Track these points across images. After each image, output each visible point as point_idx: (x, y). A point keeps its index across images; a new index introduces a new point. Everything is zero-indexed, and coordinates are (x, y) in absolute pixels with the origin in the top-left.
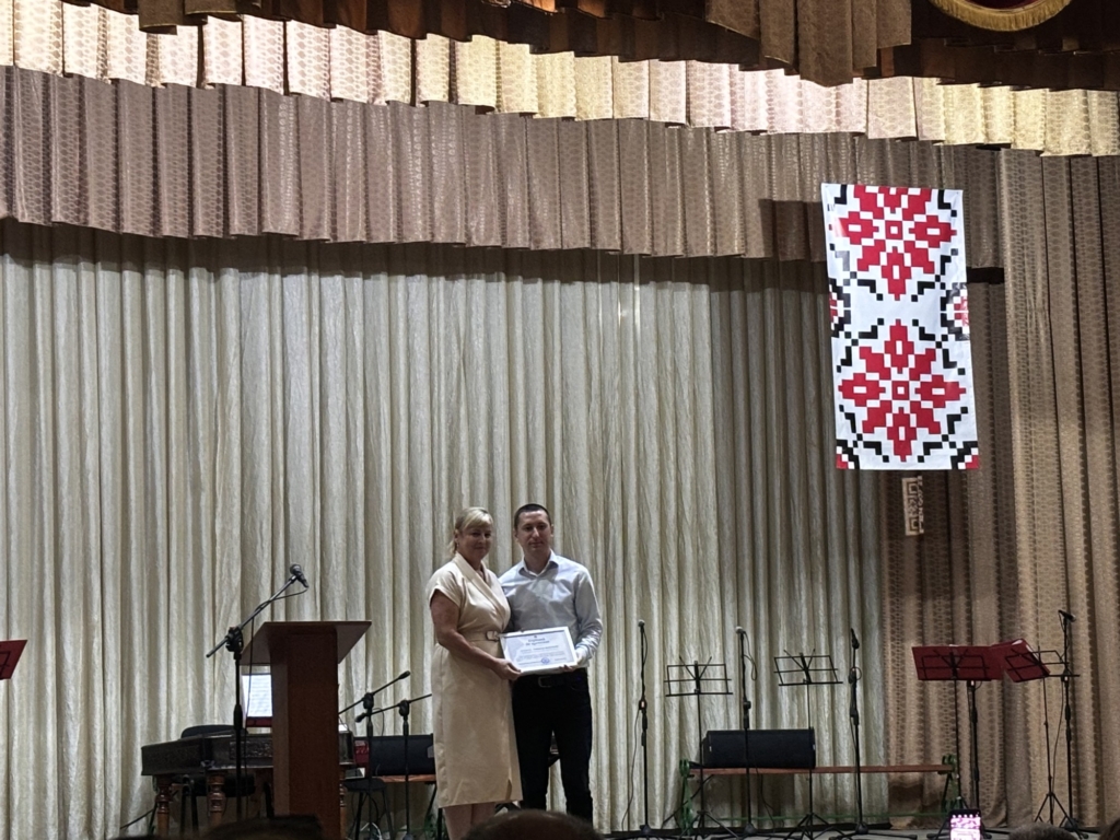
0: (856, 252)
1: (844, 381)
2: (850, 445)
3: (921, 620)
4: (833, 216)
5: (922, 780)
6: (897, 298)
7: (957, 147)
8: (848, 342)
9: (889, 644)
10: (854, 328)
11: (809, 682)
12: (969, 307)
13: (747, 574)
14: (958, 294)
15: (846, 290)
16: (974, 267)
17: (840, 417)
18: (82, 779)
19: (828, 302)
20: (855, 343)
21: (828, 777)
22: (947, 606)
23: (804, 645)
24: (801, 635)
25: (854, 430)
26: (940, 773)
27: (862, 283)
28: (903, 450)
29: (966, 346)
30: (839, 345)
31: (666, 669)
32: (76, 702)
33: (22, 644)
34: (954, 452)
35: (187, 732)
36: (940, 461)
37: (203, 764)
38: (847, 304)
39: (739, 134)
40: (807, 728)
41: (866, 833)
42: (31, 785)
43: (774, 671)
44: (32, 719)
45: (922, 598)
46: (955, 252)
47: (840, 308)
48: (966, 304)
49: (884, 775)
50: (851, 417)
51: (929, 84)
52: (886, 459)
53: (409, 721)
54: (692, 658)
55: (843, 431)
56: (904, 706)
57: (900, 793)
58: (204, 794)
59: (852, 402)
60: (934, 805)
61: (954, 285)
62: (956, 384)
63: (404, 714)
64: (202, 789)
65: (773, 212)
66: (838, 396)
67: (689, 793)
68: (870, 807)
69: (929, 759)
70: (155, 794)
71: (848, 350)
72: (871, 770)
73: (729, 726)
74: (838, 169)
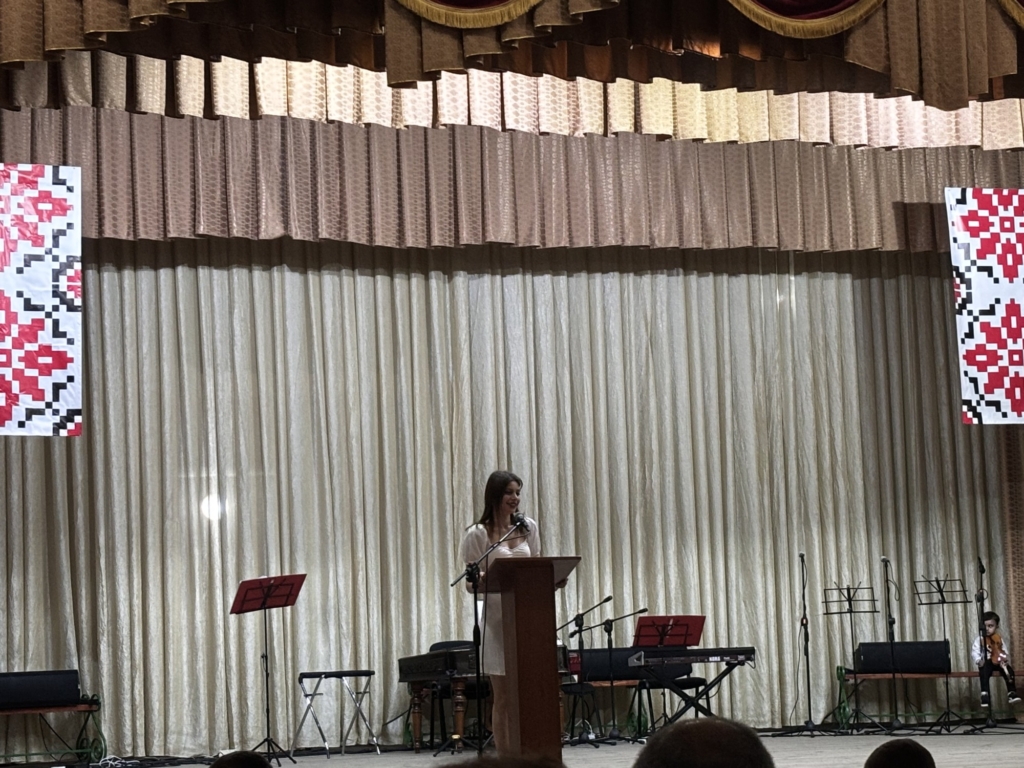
0: (976, 244)
1: (967, 351)
2: (974, 404)
4: (955, 214)
6: (1011, 281)
8: (971, 319)
9: (1011, 569)
10: (975, 307)
11: (943, 601)
13: (890, 512)
15: (967, 275)
17: (965, 382)
19: (953, 285)
20: (976, 319)
21: (964, 680)
23: (941, 570)
24: (937, 562)
25: (977, 391)
27: (981, 269)
28: (1019, 407)
30: (962, 322)
32: (347, 623)
33: (303, 577)
35: (434, 647)
37: (448, 673)
38: (969, 287)
39: (875, 152)
40: (942, 639)
41: (995, 726)
43: (915, 593)
47: (963, 290)
50: (974, 381)
52: (1005, 415)
53: (613, 636)
54: (846, 583)
55: (967, 392)
58: (449, 697)
59: (975, 368)
63: (608, 630)
64: (447, 692)
65: (905, 213)
66: (963, 365)
67: (846, 695)
70: (410, 697)
71: (971, 325)
73: (877, 639)
74: (959, 175)
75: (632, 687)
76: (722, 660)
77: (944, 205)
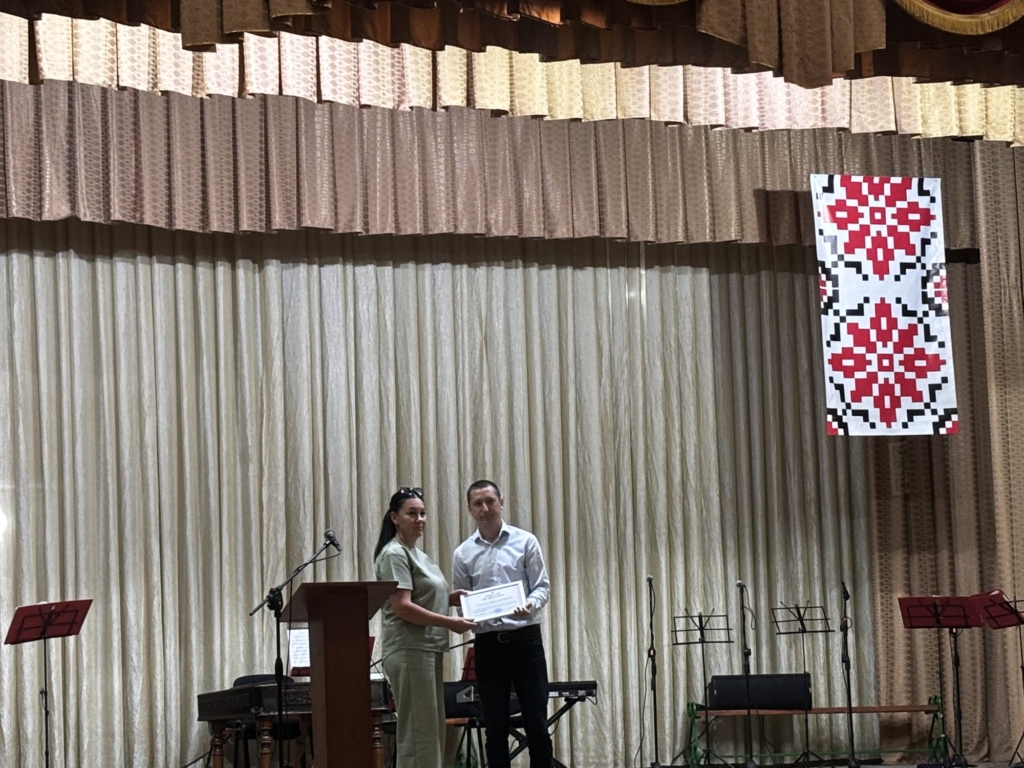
0: (843, 237)
1: (833, 355)
2: (840, 413)
3: (908, 572)
4: (821, 204)
5: (910, 719)
6: (882, 278)
7: (935, 140)
8: (837, 319)
9: (879, 595)
10: (842, 306)
11: (804, 631)
12: (948, 285)
13: (747, 532)
14: (937, 273)
15: (834, 271)
16: (953, 248)
17: (830, 388)
18: (145, 725)
19: (818, 282)
20: (843, 319)
21: (824, 717)
22: (930, 560)
23: (801, 596)
24: (797, 588)
25: (843, 399)
26: (927, 712)
27: (848, 265)
28: (888, 417)
29: (946, 321)
30: (828, 322)
31: (674, 619)
32: (138, 655)
33: (88, 603)
34: (936, 419)
35: (239, 682)
36: (923, 426)
37: (253, 711)
38: (835, 284)
39: (734, 133)
40: (802, 672)
42: (100, 731)
43: (773, 621)
44: (99, 670)
45: (909, 552)
46: (934, 235)
47: (829, 288)
48: (945, 283)
49: (875, 715)
50: (840, 387)
51: (906, 82)
52: (873, 426)
54: (697, 610)
55: (833, 400)
56: (893, 651)
57: (889, 731)
58: (254, 738)
59: (841, 373)
60: (922, 741)
61: (934, 265)
62: (937, 356)
64: (252, 733)
65: (767, 201)
66: (828, 369)
67: (697, 733)
68: (863, 745)
69: (917, 700)
70: (211, 738)
71: (837, 326)
72: (862, 710)
73: (732, 671)
74: (826, 161)
75: (461, 725)
76: (561, 695)
77: (809, 193)
